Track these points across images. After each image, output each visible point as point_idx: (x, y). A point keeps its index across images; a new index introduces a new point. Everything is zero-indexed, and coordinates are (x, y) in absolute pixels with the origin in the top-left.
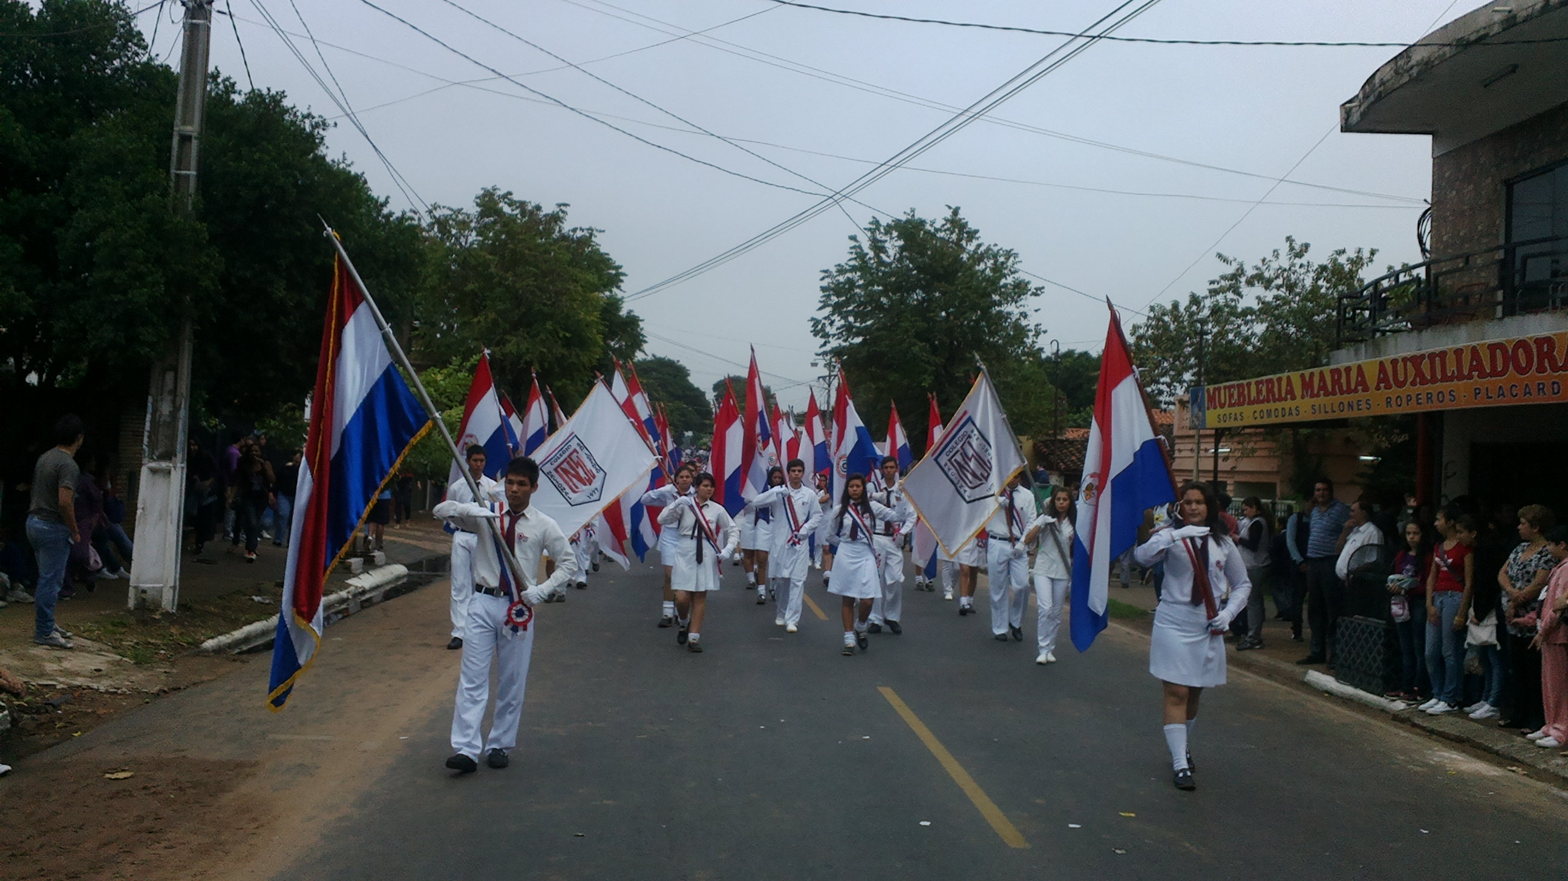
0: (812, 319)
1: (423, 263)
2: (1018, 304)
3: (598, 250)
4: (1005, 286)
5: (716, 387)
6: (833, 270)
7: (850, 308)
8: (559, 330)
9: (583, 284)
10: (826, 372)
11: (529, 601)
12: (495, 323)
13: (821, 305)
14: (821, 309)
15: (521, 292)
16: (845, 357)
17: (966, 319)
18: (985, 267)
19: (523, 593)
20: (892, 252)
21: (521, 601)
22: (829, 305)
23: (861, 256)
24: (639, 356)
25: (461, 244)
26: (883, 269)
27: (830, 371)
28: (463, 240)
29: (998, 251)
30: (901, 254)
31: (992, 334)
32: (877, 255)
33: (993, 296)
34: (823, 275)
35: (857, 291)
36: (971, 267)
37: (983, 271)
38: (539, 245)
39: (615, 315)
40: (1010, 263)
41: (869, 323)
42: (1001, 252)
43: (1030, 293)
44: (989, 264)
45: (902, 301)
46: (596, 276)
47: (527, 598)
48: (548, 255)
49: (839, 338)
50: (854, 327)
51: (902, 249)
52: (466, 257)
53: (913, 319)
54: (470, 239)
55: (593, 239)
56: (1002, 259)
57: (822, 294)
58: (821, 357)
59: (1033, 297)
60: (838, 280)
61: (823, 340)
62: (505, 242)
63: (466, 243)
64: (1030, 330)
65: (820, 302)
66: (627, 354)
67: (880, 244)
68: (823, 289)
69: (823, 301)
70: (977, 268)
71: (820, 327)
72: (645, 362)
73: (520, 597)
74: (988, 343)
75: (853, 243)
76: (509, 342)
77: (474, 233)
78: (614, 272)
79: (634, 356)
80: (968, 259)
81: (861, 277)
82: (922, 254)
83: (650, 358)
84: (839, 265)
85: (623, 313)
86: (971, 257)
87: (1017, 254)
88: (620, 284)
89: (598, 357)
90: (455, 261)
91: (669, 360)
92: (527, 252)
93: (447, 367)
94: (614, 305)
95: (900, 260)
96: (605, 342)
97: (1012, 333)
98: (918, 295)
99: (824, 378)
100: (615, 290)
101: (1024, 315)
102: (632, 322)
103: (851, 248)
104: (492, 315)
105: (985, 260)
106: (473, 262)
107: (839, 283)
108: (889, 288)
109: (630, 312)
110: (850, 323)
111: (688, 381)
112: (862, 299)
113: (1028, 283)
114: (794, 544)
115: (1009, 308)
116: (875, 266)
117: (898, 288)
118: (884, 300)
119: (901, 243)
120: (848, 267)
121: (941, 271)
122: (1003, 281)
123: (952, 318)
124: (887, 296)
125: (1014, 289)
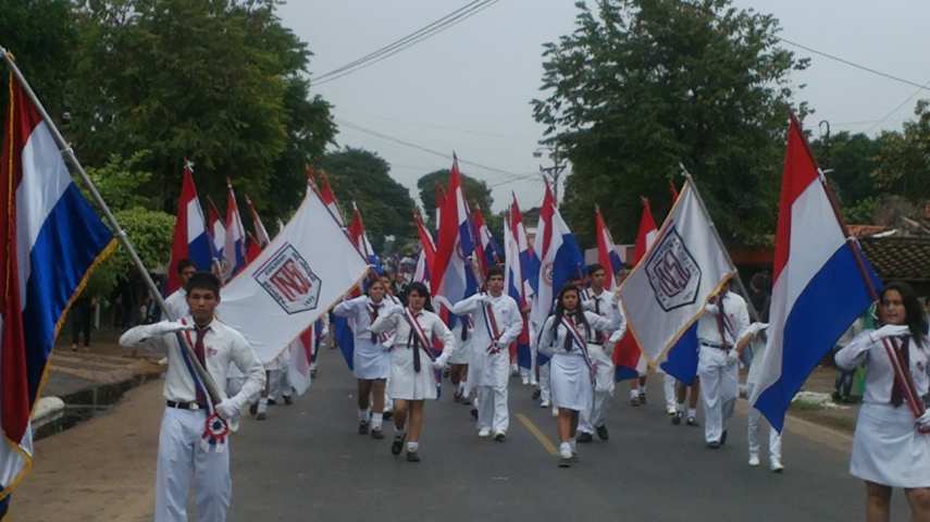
0: (534, 101)
1: (74, 44)
2: (779, 80)
3: (279, 25)
4: (764, 58)
5: (421, 183)
6: (558, 43)
7: (579, 88)
8: (235, 120)
9: (262, 66)
10: (552, 164)
11: (224, 414)
12: (159, 112)
13: (544, 83)
14: (544, 88)
15: (189, 76)
16: (574, 146)
17: (717, 98)
18: (740, 36)
19: (217, 406)
20: (627, 21)
21: (216, 415)
22: (553, 85)
23: (591, 26)
24: (330, 148)
25: (117, 22)
26: (617, 40)
27: (557, 163)
28: (119, 16)
29: (754, 17)
30: (638, 22)
31: (749, 115)
32: (610, 26)
33: (750, 70)
34: (545, 49)
35: (587, 67)
36: (723, 37)
37: (737, 41)
38: (209, 21)
39: (300, 101)
40: (768, 31)
41: (602, 105)
42: (758, 18)
43: (793, 66)
44: (744, 33)
45: (641, 79)
46: (277, 56)
47: (222, 409)
48: (220, 33)
49: (566, 124)
50: (583, 110)
51: (640, 16)
52: (123, 36)
53: (655, 99)
54: (128, 16)
55: (273, 12)
56: (759, 27)
57: (544, 71)
58: (545, 146)
59: (798, 70)
60: (563, 56)
61: (547, 126)
62: (169, 18)
63: (123, 20)
64: (795, 110)
65: (543, 80)
66: (316, 145)
67: (613, 11)
68: (546, 66)
69: (547, 80)
70: (730, 38)
71: (543, 110)
72: (336, 155)
73: (215, 410)
74: (744, 126)
75: (581, 11)
76: (177, 134)
77: (132, 8)
78: (297, 51)
79: (324, 148)
80: (719, 27)
81: (591, 52)
82: (663, 22)
83: (342, 150)
84: (565, 37)
85: (310, 98)
86: (722, 25)
87: (778, 20)
88: (307, 65)
89: (281, 151)
90: (110, 41)
91: (365, 152)
92: (195, 29)
93: (104, 166)
94: (299, 88)
95: (637, 30)
96: (289, 132)
97: (773, 114)
98: (660, 71)
99: (549, 170)
100: (300, 72)
101: (787, 92)
102: (321, 109)
103: (579, 17)
104: (156, 104)
105: (740, 28)
106: (132, 43)
107: (565, 59)
108: (625, 63)
109: (318, 97)
110: (579, 105)
111: (388, 177)
112: (593, 77)
113: (791, 54)
114: (493, 352)
115: (770, 84)
116: (607, 37)
117: (634, 63)
118: (619, 77)
119: (638, 10)
120: (575, 40)
121: (687, 43)
122: (761, 53)
123: (700, 97)
124: (623, 73)
125: (774, 61)
